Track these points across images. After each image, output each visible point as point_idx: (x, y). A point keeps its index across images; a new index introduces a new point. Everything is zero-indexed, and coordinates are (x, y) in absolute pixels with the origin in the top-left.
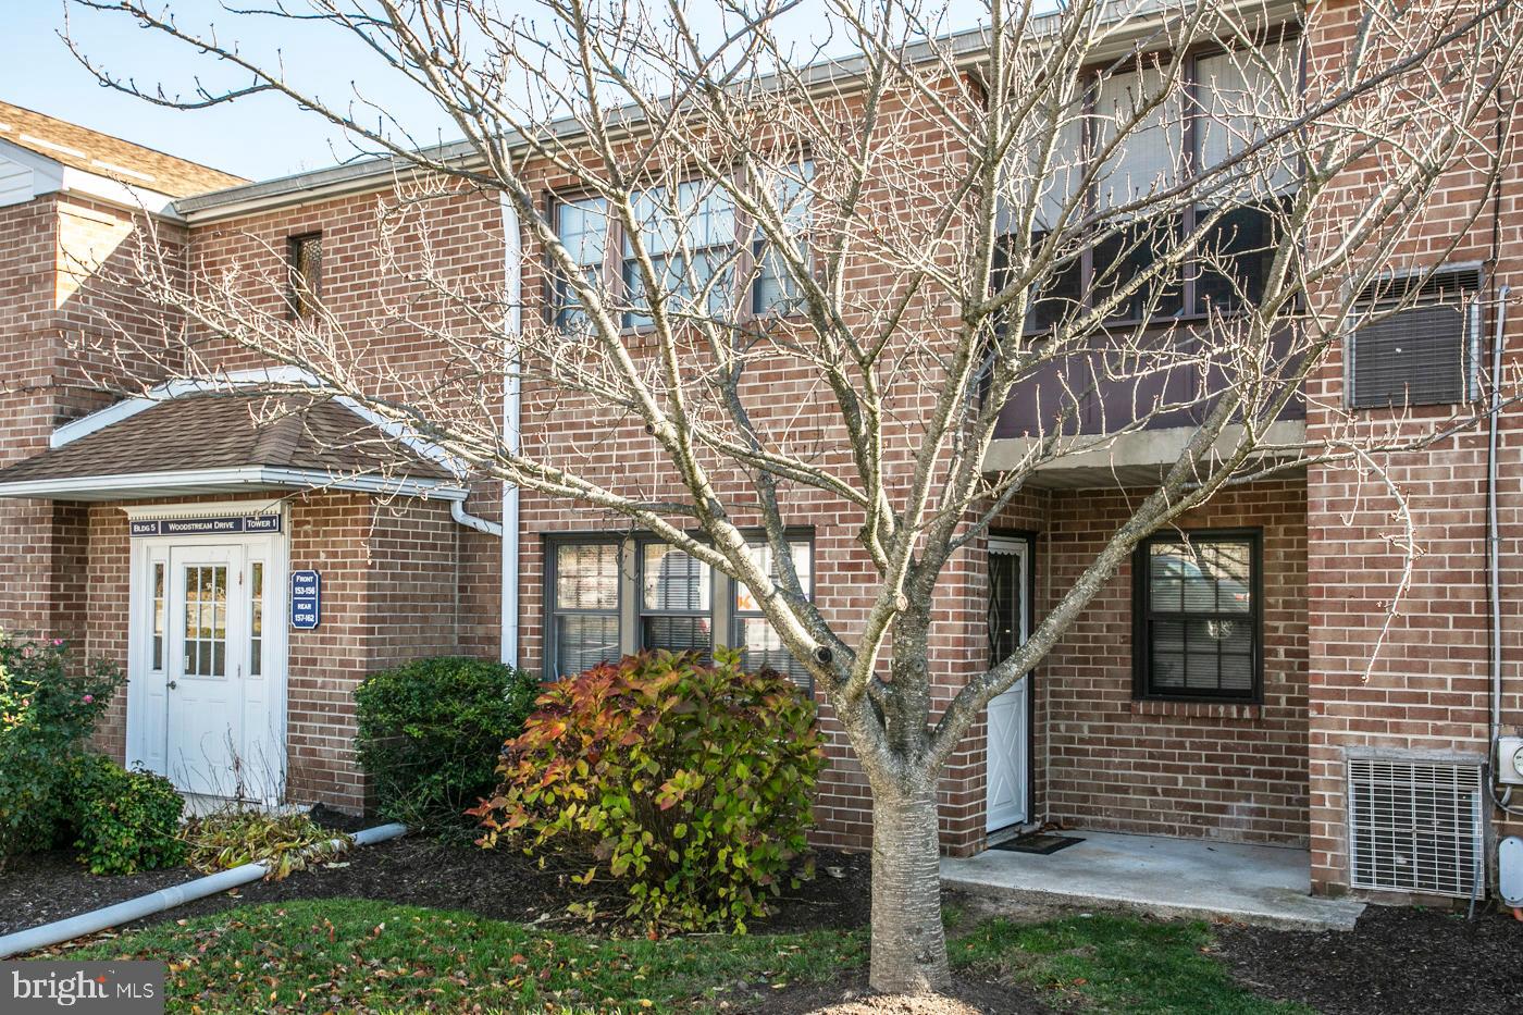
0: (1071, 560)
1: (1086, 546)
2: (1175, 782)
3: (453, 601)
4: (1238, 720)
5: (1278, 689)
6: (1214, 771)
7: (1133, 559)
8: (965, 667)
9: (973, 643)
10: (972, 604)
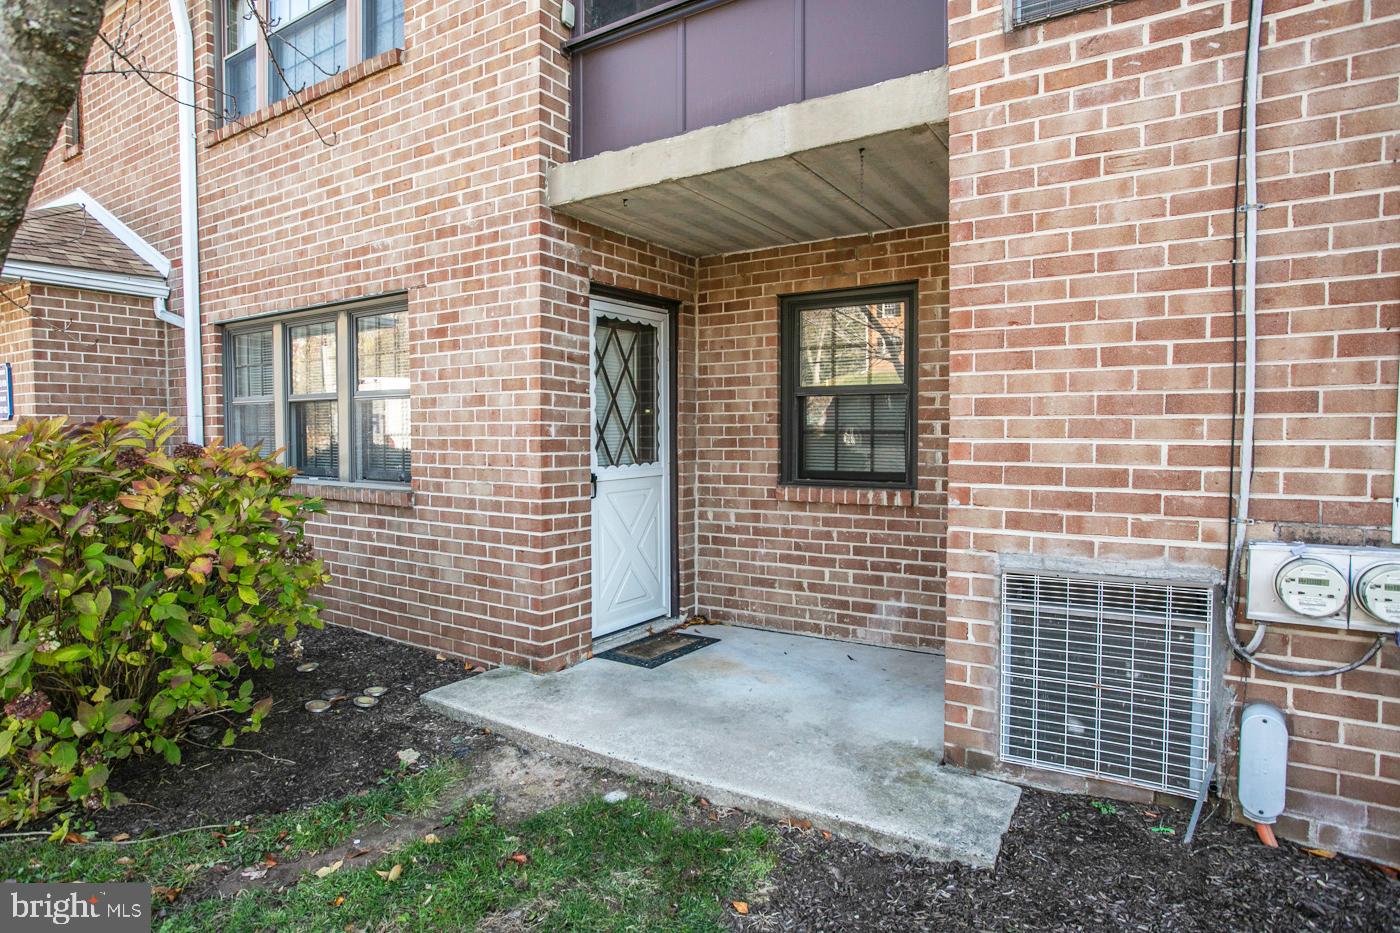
0: (718, 333)
1: (732, 317)
2: (821, 576)
3: (164, 395)
4: (889, 507)
5: (932, 471)
6: (862, 566)
7: (781, 328)
8: (544, 446)
9: (561, 417)
10: (559, 370)
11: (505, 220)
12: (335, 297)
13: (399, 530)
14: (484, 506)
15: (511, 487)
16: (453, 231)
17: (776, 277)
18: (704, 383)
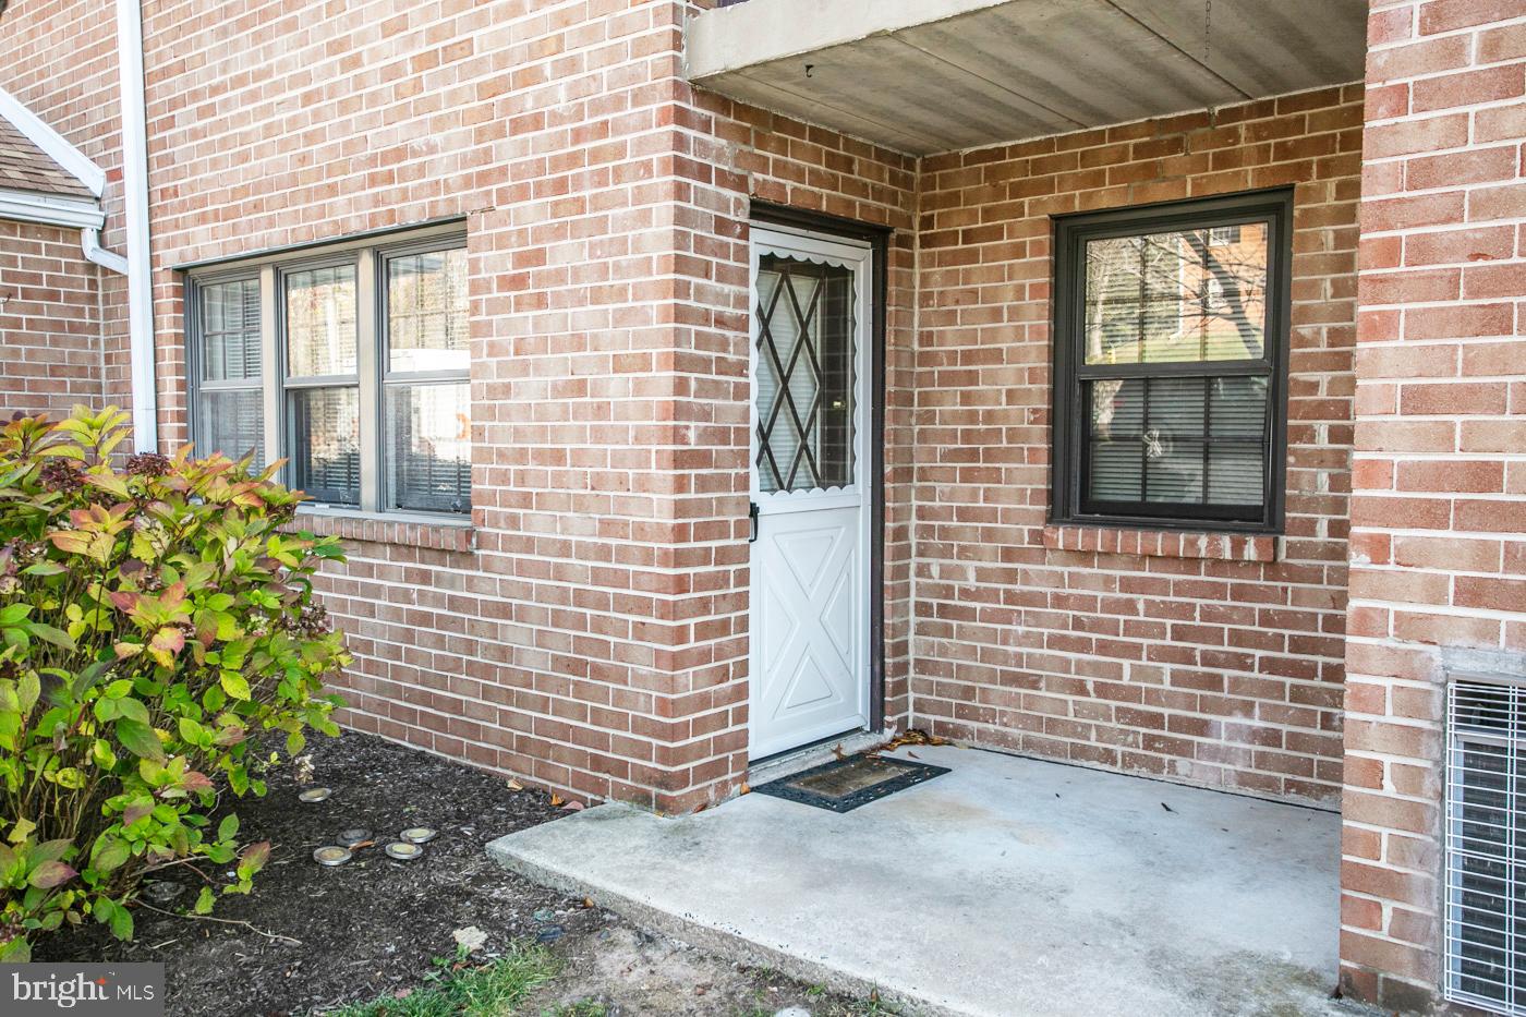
0: (951, 278)
1: (976, 252)
2: (1117, 671)
3: (98, 377)
4: (1234, 562)
5: (1311, 504)
6: (1188, 658)
7: (1055, 270)
8: (679, 460)
9: (705, 415)
10: (703, 341)
11: (618, 102)
12: (355, 227)
13: (452, 587)
14: (584, 552)
15: (626, 524)
16: (537, 122)
17: (1049, 186)
18: (926, 359)
